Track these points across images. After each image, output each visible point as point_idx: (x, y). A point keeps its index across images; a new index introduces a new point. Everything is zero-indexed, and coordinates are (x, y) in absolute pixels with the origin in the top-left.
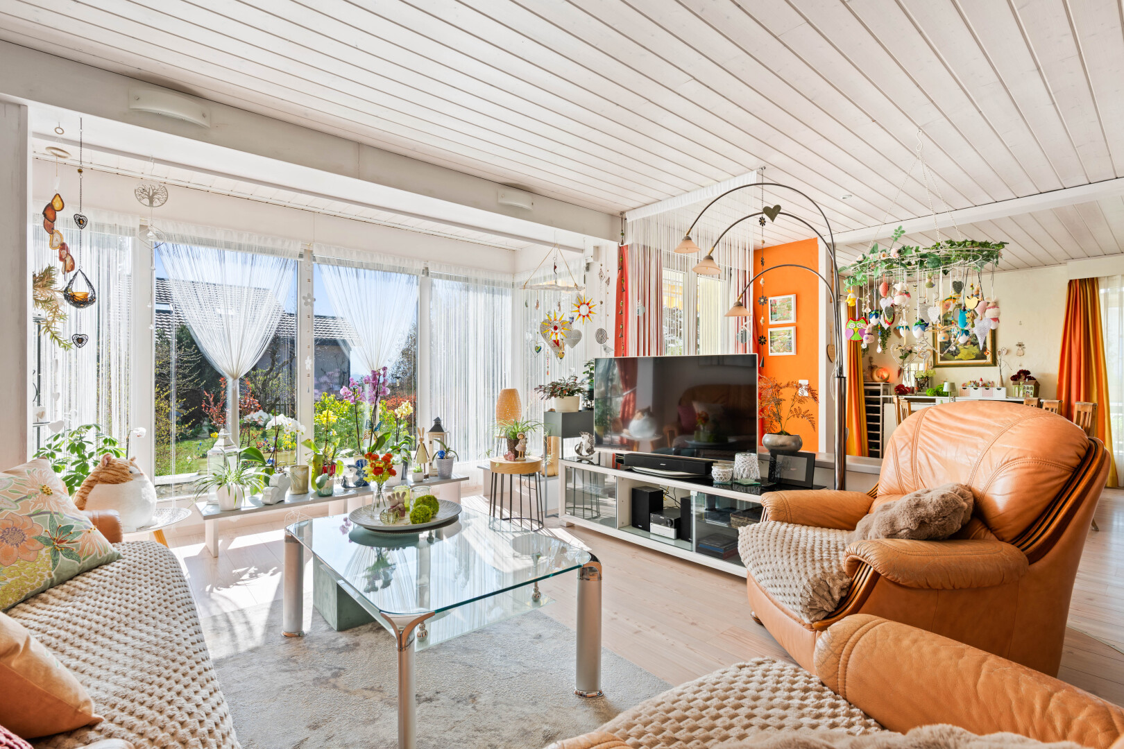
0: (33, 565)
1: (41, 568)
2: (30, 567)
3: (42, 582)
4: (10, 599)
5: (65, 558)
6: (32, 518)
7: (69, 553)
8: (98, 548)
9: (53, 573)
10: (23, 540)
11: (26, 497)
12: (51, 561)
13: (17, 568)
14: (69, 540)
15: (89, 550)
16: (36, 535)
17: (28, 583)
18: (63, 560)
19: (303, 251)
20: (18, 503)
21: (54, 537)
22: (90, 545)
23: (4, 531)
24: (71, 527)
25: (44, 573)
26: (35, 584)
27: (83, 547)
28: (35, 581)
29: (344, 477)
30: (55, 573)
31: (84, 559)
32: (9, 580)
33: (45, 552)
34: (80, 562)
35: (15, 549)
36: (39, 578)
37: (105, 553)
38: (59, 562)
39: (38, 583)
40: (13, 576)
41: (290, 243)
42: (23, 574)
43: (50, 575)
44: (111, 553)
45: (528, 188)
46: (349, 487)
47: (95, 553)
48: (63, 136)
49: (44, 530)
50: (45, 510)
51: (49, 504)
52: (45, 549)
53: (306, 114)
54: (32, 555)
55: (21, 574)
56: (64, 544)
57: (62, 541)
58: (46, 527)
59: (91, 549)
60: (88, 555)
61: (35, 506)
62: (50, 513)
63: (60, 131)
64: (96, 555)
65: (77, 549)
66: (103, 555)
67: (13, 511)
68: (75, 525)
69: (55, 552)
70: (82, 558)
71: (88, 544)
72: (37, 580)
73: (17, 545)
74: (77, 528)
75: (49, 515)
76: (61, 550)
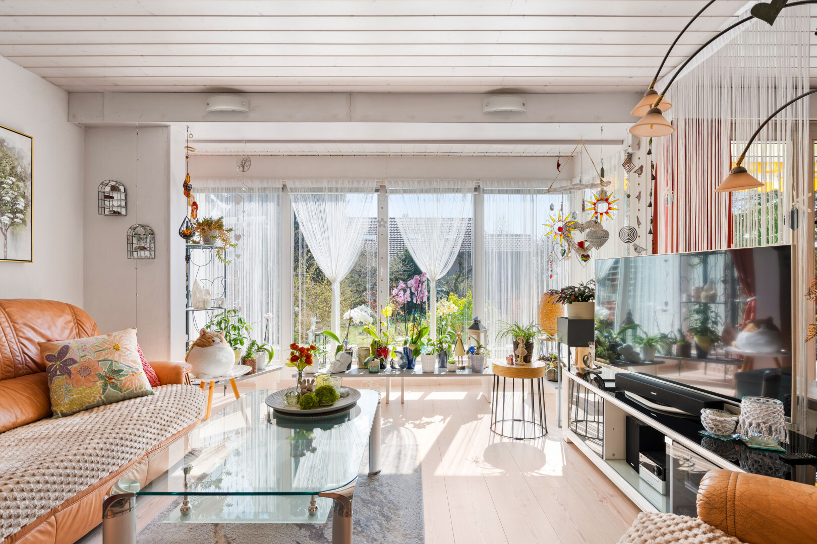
0: (91, 390)
1: (95, 392)
2: (88, 391)
3: (96, 401)
4: (75, 407)
5: (111, 389)
6: (100, 362)
7: (115, 386)
8: (135, 386)
9: (102, 397)
10: (89, 374)
11: (102, 350)
12: (102, 389)
13: (80, 390)
14: (116, 378)
15: (128, 386)
16: (97, 373)
17: (85, 400)
18: (109, 389)
19: (379, 187)
20: (96, 353)
21: (108, 375)
22: (129, 384)
23: (81, 368)
24: (122, 371)
25: (96, 396)
26: (90, 401)
27: (125, 384)
28: (90, 399)
29: (392, 360)
30: (104, 397)
31: (124, 391)
32: (75, 396)
33: (100, 384)
34: (122, 393)
35: (83, 379)
36: (93, 398)
37: (140, 390)
38: (107, 391)
39: (91, 401)
40: (77, 394)
41: (369, 182)
42: (83, 394)
43: (100, 397)
44: (145, 390)
45: (518, 90)
46: (395, 368)
47: (132, 388)
48: (193, 139)
49: (104, 370)
50: (109, 359)
51: (114, 356)
52: (100, 382)
53: (299, 82)
54: (91, 384)
55: (82, 394)
56: (113, 381)
57: (112, 379)
58: (105, 369)
59: (130, 385)
60: (127, 390)
61: (105, 355)
62: (111, 361)
63: (191, 136)
64: (133, 390)
65: (121, 384)
66: (138, 390)
67: (91, 357)
68: (125, 369)
69: (106, 385)
70: (123, 391)
71: (128, 383)
72: (92, 399)
73: (85, 377)
74: (126, 372)
75: (110, 362)
76: (110, 384)
